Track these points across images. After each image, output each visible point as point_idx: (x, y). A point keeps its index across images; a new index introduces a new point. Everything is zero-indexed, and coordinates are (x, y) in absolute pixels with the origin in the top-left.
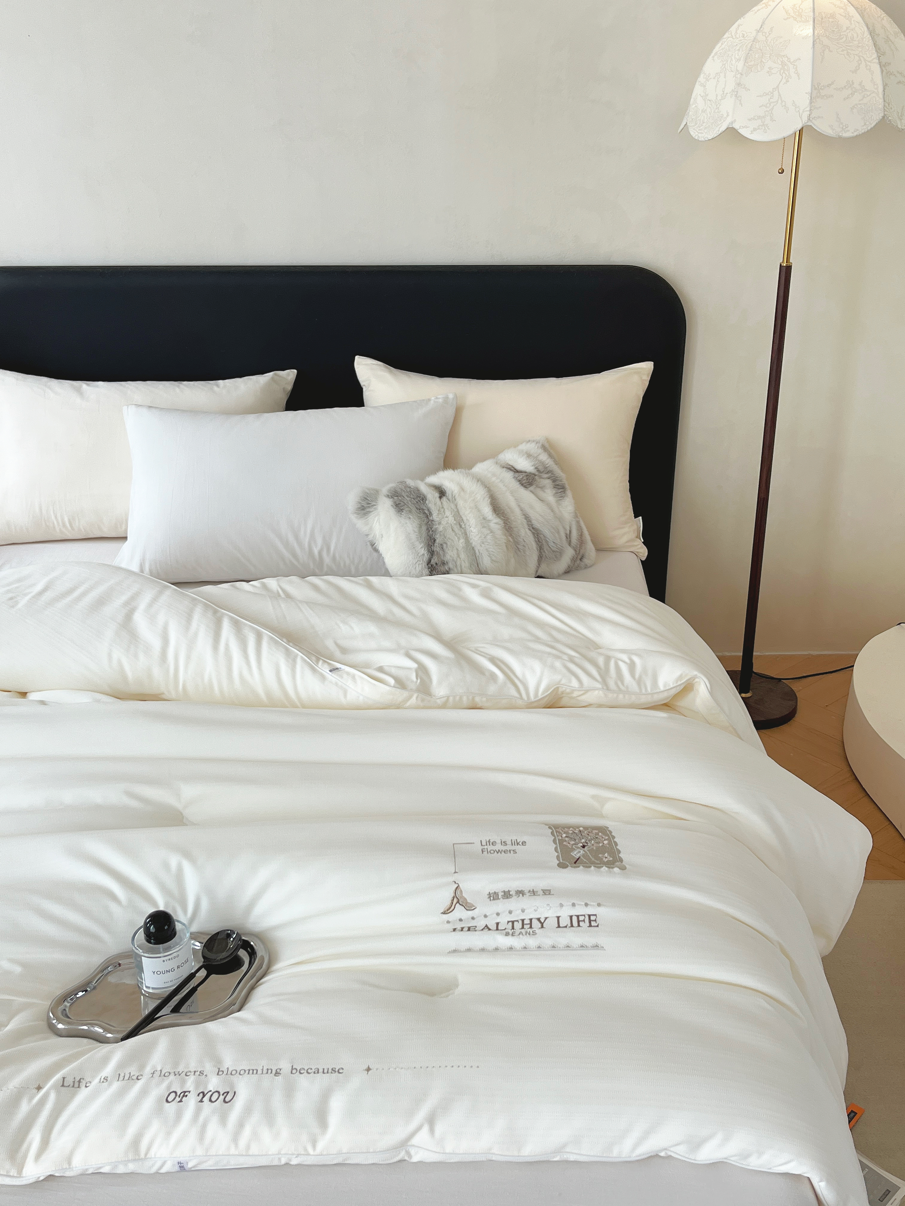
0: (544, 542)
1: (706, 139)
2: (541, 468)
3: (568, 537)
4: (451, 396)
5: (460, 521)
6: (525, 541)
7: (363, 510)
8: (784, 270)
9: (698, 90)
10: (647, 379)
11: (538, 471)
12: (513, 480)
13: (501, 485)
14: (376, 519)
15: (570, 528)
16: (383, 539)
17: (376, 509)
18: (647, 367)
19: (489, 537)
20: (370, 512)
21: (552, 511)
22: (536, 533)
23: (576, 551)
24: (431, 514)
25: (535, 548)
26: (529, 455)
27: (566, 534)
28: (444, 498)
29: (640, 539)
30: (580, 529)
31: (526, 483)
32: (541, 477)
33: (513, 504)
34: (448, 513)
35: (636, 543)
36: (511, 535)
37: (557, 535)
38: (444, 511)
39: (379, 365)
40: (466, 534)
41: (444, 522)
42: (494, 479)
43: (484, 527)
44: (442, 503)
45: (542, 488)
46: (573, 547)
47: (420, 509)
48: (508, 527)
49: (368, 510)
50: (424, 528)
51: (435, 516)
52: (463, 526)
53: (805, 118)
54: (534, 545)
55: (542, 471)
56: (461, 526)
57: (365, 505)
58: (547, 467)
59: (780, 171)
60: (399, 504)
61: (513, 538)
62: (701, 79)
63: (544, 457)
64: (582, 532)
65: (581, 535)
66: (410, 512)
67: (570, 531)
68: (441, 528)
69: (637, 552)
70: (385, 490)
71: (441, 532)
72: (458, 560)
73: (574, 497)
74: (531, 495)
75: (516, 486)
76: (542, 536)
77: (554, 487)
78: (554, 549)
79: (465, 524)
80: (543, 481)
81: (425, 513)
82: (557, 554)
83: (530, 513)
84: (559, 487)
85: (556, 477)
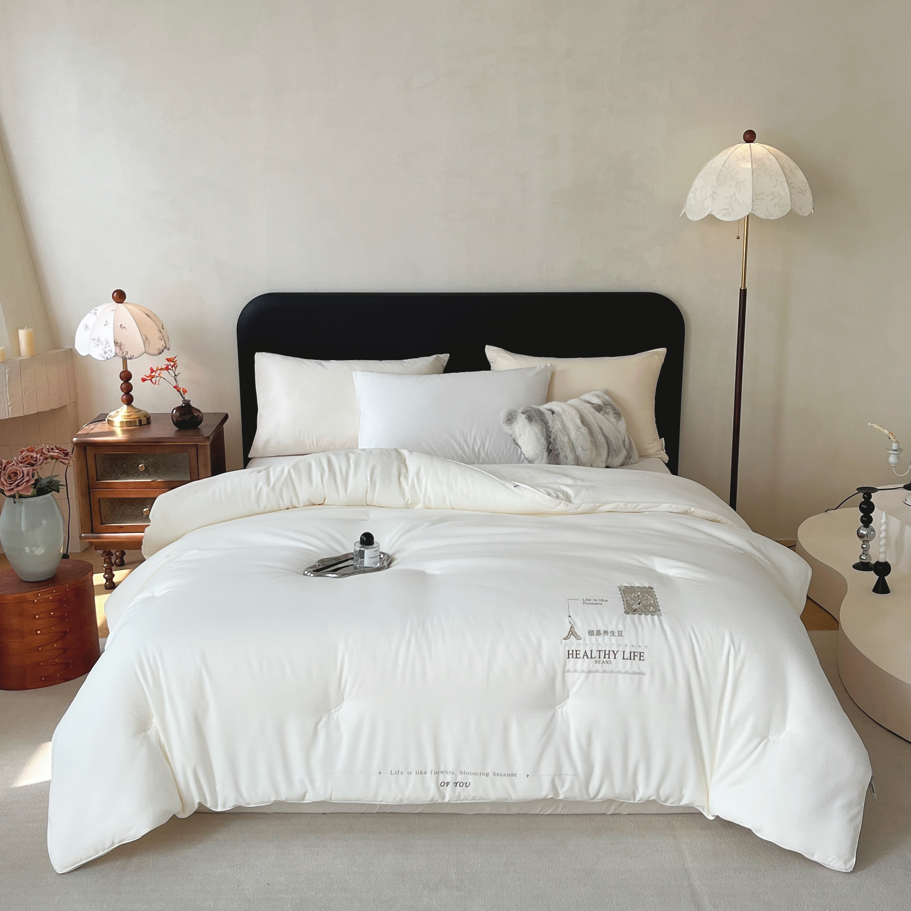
0: (610, 443)
1: (697, 220)
2: (606, 403)
3: (624, 442)
4: (549, 365)
5: (564, 427)
6: (600, 442)
7: (509, 421)
8: (742, 292)
9: (691, 195)
10: (663, 358)
11: (605, 404)
12: (591, 408)
13: (585, 411)
14: (517, 425)
15: (624, 438)
16: (521, 436)
17: (516, 420)
18: (663, 351)
19: (581, 436)
20: (513, 422)
21: (615, 426)
22: (606, 438)
23: (628, 452)
24: (548, 423)
25: (606, 447)
26: (598, 396)
27: (623, 441)
28: (555, 415)
29: (664, 451)
30: (629, 439)
31: (599, 409)
32: (606, 408)
33: (593, 420)
34: (557, 422)
35: (661, 453)
36: (593, 437)
37: (617, 440)
38: (555, 421)
39: (501, 350)
40: (568, 435)
41: (556, 427)
42: (580, 407)
43: (578, 431)
44: (554, 417)
45: (608, 414)
46: (626, 449)
47: (541, 419)
48: (591, 432)
49: (512, 421)
50: (544, 430)
51: (550, 423)
52: (567, 430)
53: (750, 210)
54: (605, 445)
56: (565, 430)
57: (511, 418)
58: (609, 403)
59: (738, 238)
60: (530, 416)
61: (594, 439)
62: (693, 189)
63: (607, 397)
64: (631, 441)
65: (630, 443)
66: (536, 421)
68: (554, 430)
69: (662, 458)
70: (521, 410)
71: (554, 432)
72: (564, 448)
73: (626, 421)
74: (602, 416)
75: (593, 410)
76: (609, 440)
77: (614, 413)
78: (616, 449)
79: (568, 429)
80: (607, 410)
81: (544, 422)
82: (617, 453)
83: (603, 426)
84: (617, 414)
85: (616, 408)
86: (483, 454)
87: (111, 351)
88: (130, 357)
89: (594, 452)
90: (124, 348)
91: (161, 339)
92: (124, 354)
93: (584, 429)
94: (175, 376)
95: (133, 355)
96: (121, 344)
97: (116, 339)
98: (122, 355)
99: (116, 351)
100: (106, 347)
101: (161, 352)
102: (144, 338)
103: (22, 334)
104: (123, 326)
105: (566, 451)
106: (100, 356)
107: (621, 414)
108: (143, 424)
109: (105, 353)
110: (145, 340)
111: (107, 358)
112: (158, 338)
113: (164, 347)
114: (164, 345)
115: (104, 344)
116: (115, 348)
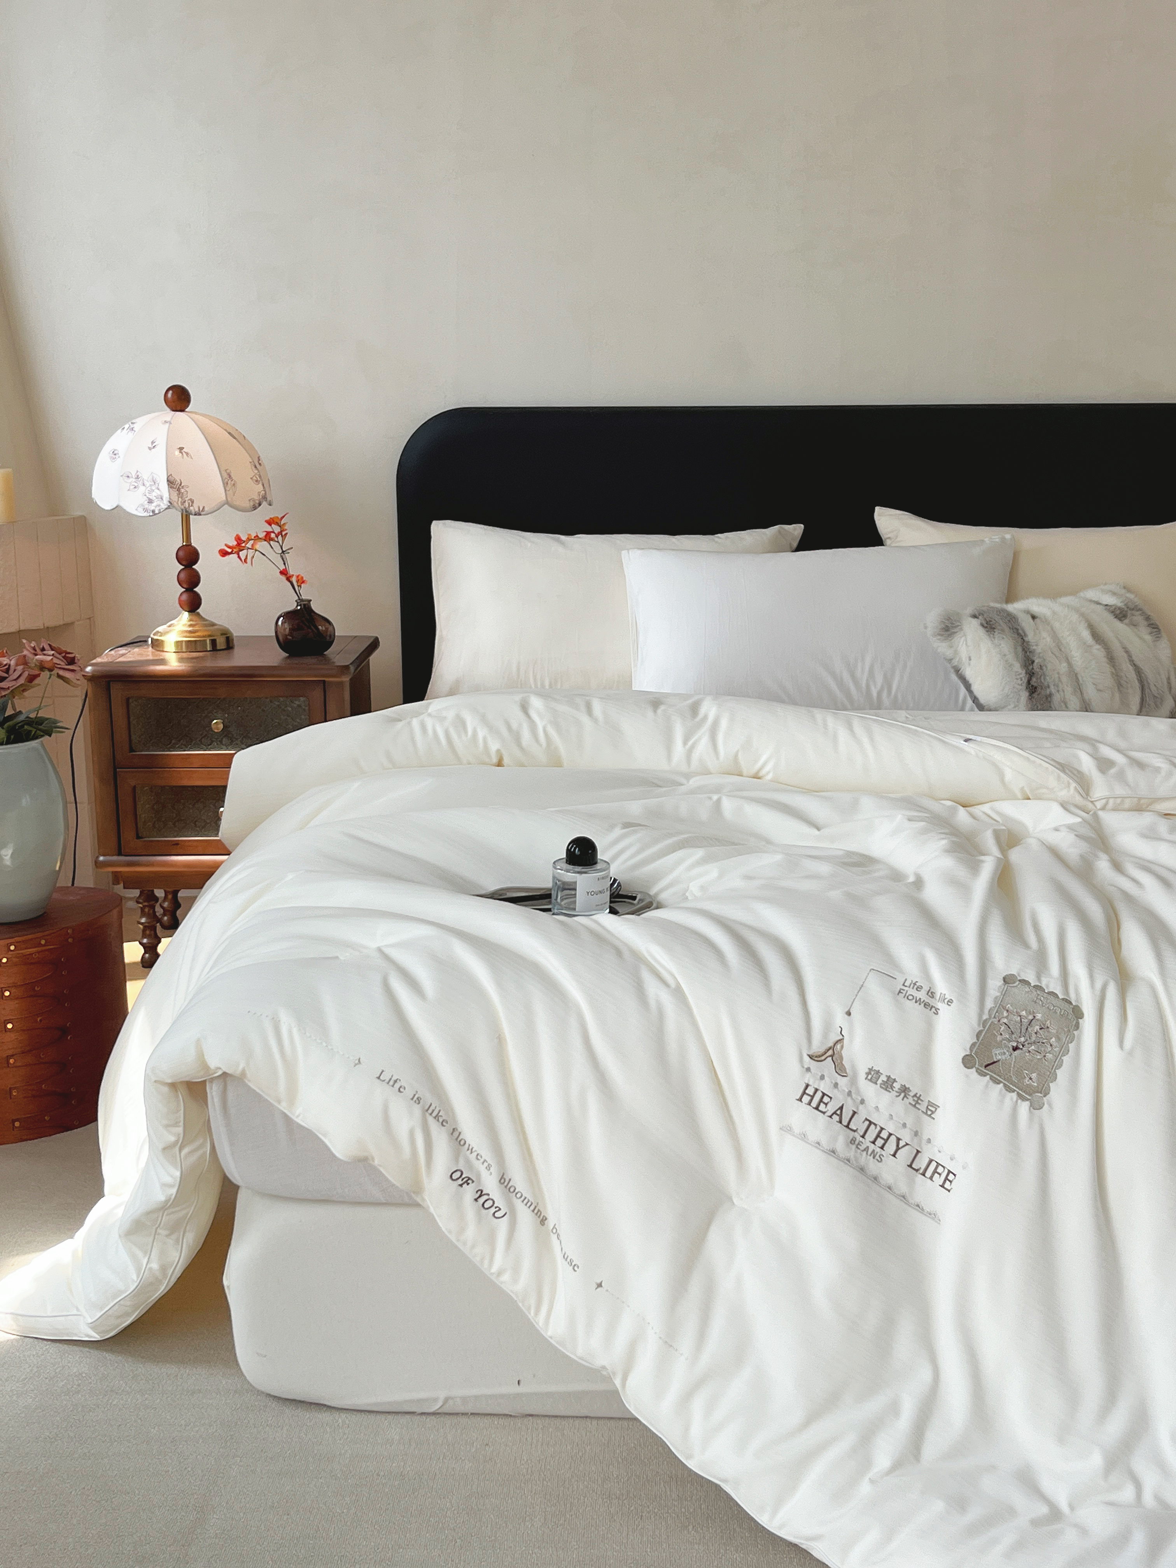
0: (1145, 679)
2: (1131, 605)
4: (1007, 538)
5: (1059, 645)
6: (1127, 677)
7: (946, 631)
11: (1130, 608)
12: (1106, 613)
13: (1097, 618)
14: (962, 640)
15: (1169, 673)
16: (972, 660)
17: (961, 630)
19: (1092, 664)
20: (955, 633)
21: (1151, 649)
22: (1137, 670)
23: (1175, 704)
24: (1026, 635)
25: (1138, 688)
26: (1114, 594)
27: (1167, 681)
28: (1038, 622)
31: (1118, 615)
32: (1133, 615)
33: (1111, 634)
34: (1045, 635)
36: (1113, 666)
37: (1158, 678)
38: (1040, 633)
39: (909, 516)
40: (1067, 659)
41: (1041, 643)
42: (1085, 610)
43: (1086, 651)
44: (1036, 624)
45: (1137, 625)
47: (1013, 629)
48: (1111, 657)
49: (952, 631)
50: (1020, 649)
51: (1030, 637)
52: (1063, 650)
54: (1137, 682)
56: (1060, 650)
57: (950, 625)
58: (1134, 605)
60: (989, 622)
61: (1115, 669)
63: (1130, 596)
66: (1003, 630)
68: (1039, 650)
70: (969, 610)
71: (1040, 653)
72: (1060, 684)
74: (1127, 630)
75: (1110, 617)
76: (1143, 675)
77: (1148, 626)
79: (1065, 647)
80: (1135, 618)
81: (1018, 634)
82: (1158, 701)
83: (1130, 648)
84: (1153, 628)
85: (1149, 616)
87: (162, 499)
88: (197, 510)
89: (1117, 695)
90: (187, 492)
91: (257, 481)
92: (186, 505)
93: (1098, 649)
94: (283, 552)
95: (204, 508)
96: (180, 485)
97: (171, 475)
98: (182, 507)
99: (170, 498)
100: (151, 491)
101: (257, 505)
102: (225, 475)
104: (184, 450)
105: (1063, 690)
106: (140, 509)
107: (1160, 628)
108: (218, 648)
109: (150, 501)
110: (226, 480)
111: (153, 511)
112: (251, 478)
113: (261, 497)
114: (261, 494)
115: (148, 484)
116: (169, 492)
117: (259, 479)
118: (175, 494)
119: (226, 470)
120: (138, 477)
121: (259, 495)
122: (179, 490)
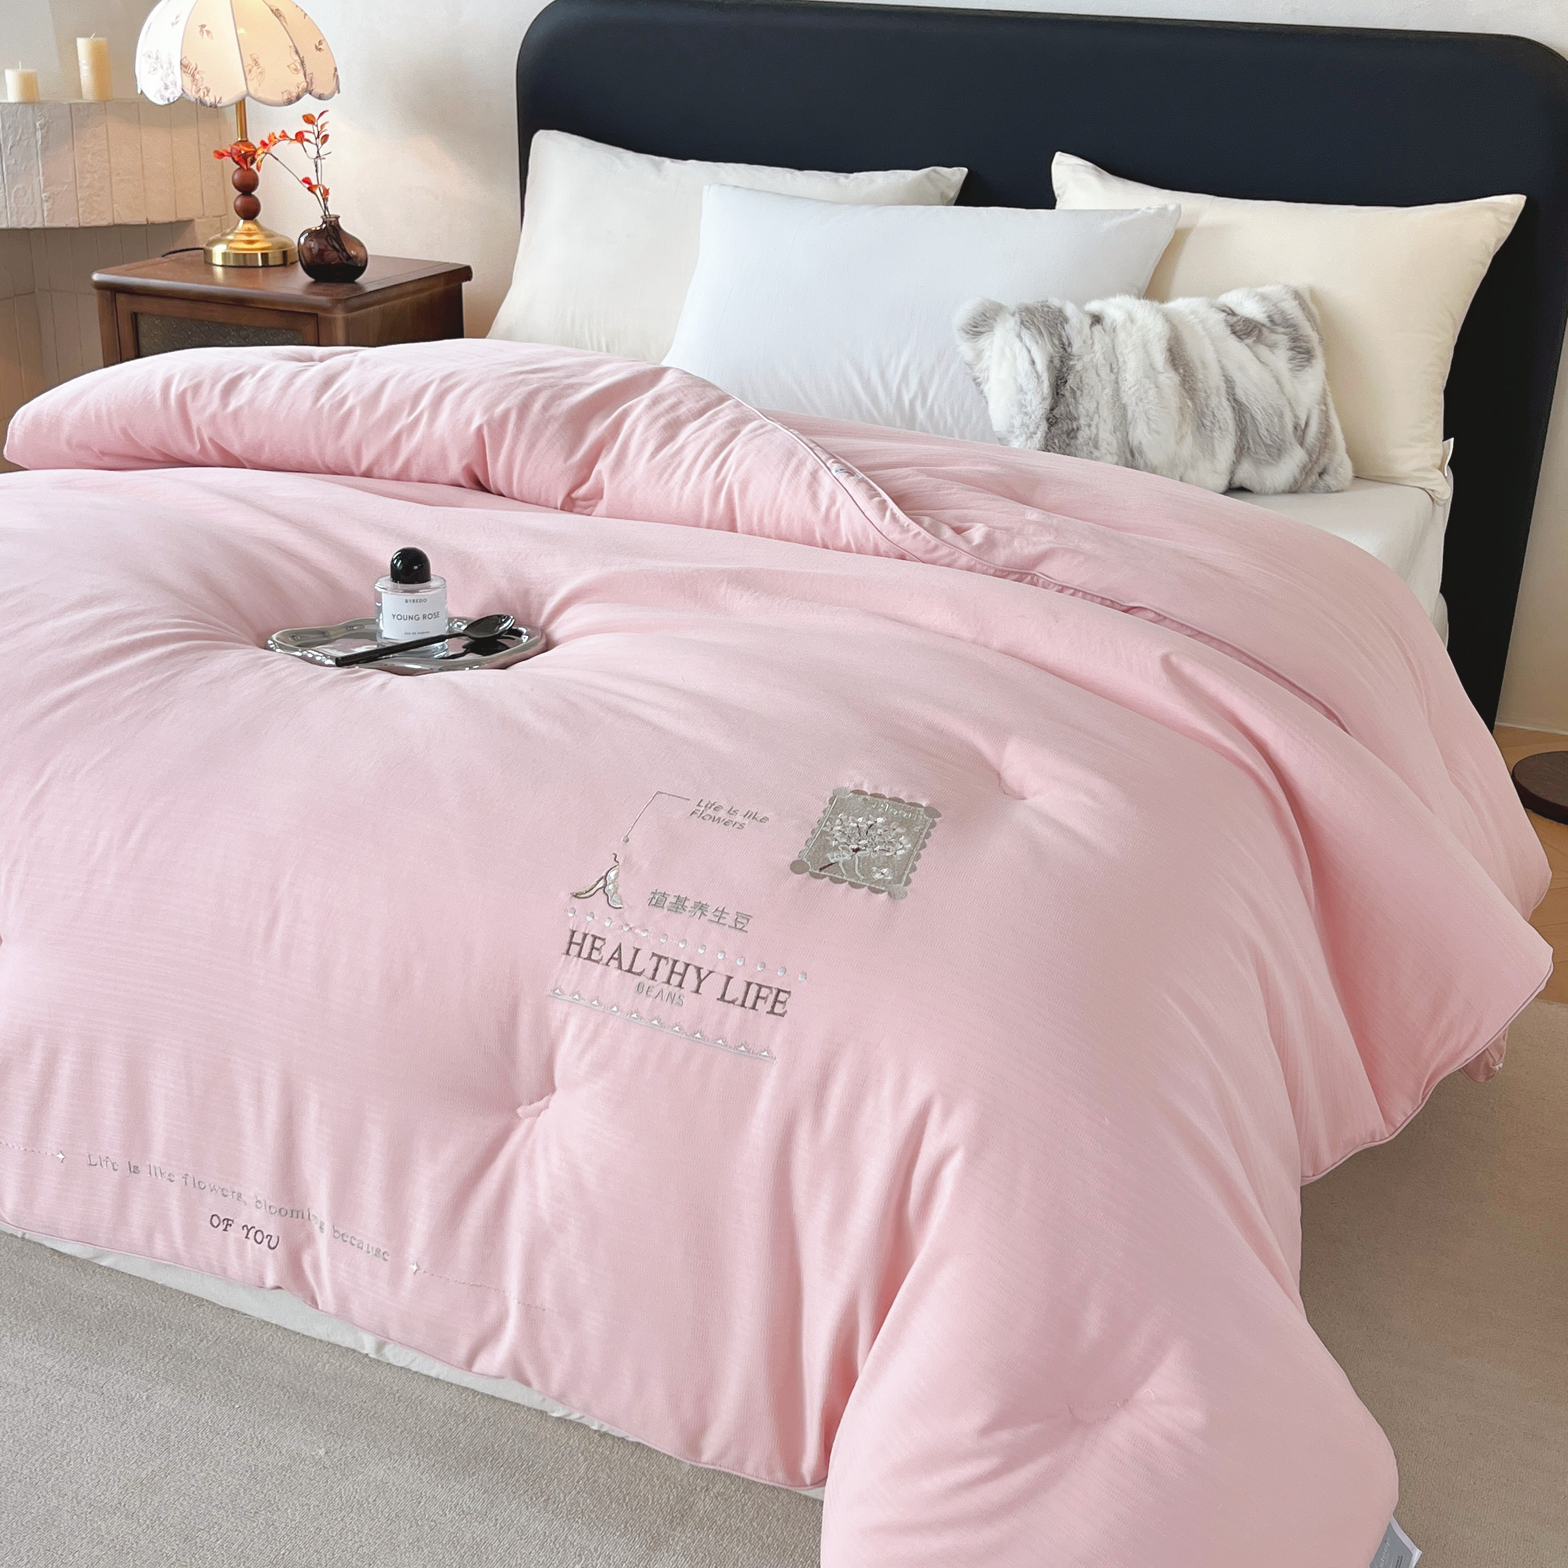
0: (1250, 424)
2: (1276, 317)
3: (1300, 430)
4: (1172, 207)
5: (1113, 362)
6: (1214, 416)
7: (976, 328)
10: (1509, 224)
11: (1272, 322)
12: (1223, 325)
13: (1198, 327)
14: (991, 343)
16: (994, 370)
17: (994, 330)
18: (1515, 202)
19: (1151, 392)
21: (1278, 382)
22: (1239, 408)
23: (1310, 455)
24: (1070, 343)
25: (1232, 430)
26: (1264, 298)
27: (1296, 424)
28: (1098, 328)
29: (1444, 472)
31: (1241, 330)
32: (1273, 331)
33: (1210, 356)
34: (1097, 347)
35: (1431, 476)
36: (1192, 399)
37: (1276, 420)
38: (1092, 344)
40: (1117, 382)
41: (1087, 359)
42: (1191, 318)
43: (1149, 378)
44: (1092, 332)
45: (1272, 346)
46: (1307, 450)
48: (1189, 388)
49: (983, 329)
51: (1075, 349)
52: (1115, 370)
54: (1231, 425)
55: (1278, 322)
56: (1111, 369)
57: (982, 321)
58: (1288, 319)
61: (1195, 404)
63: (1290, 306)
65: (1326, 433)
67: (1307, 424)
68: (1079, 367)
69: (1433, 491)
70: (1012, 307)
71: (1080, 373)
72: (1096, 417)
73: (1328, 375)
74: (1247, 352)
75: (1228, 331)
76: (1247, 416)
77: (1292, 349)
78: (1269, 442)
79: (1119, 369)
80: (1274, 337)
81: (1062, 344)
82: (1277, 451)
83: (1237, 376)
84: (1300, 353)
85: (1301, 335)
86: (921, 415)
87: (176, 84)
88: (213, 100)
89: (1189, 440)
90: (203, 78)
91: (296, 70)
92: (201, 94)
93: (1168, 378)
94: (319, 156)
95: (221, 98)
96: (196, 69)
97: (186, 57)
98: (197, 97)
99: (184, 85)
100: (167, 75)
101: (294, 99)
102: (248, 61)
103: (83, 45)
104: (206, 28)
105: (1097, 426)
106: (158, 96)
107: (1318, 352)
108: (271, 263)
109: (166, 88)
110: (250, 67)
111: (169, 100)
112: (288, 66)
113: (300, 89)
114: (302, 85)
115: (165, 66)
116: (182, 77)
117: (299, 67)
118: (188, 79)
119: (251, 55)
120: (157, 58)
121: (298, 87)
122: (193, 76)
